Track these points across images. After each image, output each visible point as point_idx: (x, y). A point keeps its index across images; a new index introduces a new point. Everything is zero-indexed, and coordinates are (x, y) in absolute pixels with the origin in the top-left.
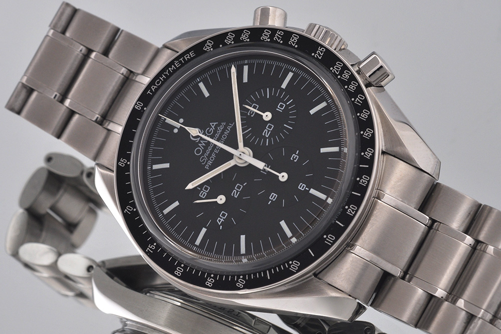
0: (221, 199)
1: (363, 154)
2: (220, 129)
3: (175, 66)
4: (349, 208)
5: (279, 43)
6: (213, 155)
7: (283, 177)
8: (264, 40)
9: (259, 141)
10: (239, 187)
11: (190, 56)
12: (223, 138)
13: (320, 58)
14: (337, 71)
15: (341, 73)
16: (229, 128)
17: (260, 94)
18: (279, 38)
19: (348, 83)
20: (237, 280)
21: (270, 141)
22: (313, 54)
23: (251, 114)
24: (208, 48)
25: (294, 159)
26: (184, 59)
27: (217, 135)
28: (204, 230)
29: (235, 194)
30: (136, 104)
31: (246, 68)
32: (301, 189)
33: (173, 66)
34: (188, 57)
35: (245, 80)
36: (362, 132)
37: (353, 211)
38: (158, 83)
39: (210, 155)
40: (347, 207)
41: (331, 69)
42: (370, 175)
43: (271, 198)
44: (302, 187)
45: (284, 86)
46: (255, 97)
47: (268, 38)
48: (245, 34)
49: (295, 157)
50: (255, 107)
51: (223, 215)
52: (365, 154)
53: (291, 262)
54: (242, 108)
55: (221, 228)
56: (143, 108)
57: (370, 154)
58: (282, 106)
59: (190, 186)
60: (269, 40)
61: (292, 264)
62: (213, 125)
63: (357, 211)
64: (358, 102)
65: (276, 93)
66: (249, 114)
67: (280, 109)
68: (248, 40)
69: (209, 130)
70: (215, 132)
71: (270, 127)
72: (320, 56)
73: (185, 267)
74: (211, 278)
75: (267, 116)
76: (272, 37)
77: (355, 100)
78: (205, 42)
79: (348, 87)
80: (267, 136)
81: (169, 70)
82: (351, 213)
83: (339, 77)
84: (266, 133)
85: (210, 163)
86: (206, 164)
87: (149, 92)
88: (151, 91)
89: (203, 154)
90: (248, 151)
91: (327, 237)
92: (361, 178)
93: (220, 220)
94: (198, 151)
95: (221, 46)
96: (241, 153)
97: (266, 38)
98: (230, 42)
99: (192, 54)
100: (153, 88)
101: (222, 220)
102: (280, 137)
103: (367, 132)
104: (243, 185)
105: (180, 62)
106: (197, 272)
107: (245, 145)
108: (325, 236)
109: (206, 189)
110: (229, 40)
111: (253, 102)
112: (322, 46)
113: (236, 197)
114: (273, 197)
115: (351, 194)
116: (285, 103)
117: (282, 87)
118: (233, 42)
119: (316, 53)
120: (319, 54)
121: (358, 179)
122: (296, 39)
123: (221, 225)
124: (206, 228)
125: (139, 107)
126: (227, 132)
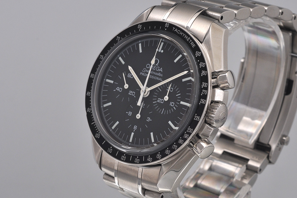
0: (126, 86)
1: (149, 156)
2: (159, 74)
3: (187, 39)
4: (124, 156)
5: (201, 93)
7: (138, 116)
8: (202, 84)
9: (155, 98)
10: (133, 94)
11: (193, 45)
13: (194, 119)
14: (188, 130)
15: (187, 133)
16: (160, 79)
17: (178, 91)
18: (203, 93)
20: (90, 108)
21: (155, 103)
22: (196, 114)
23: (168, 89)
24: (197, 54)
25: (148, 119)
26: (191, 42)
27: (156, 74)
28: (112, 82)
29: (131, 93)
30: (168, 23)
33: (187, 37)
35: (184, 80)
36: (159, 153)
38: (179, 32)
40: (125, 155)
42: (140, 163)
43: (130, 113)
44: (135, 127)
45: (182, 103)
46: (176, 88)
47: (203, 86)
48: (205, 72)
49: (149, 119)
50: (171, 90)
51: (120, 90)
52: (149, 158)
55: (114, 90)
56: (166, 28)
57: (149, 160)
58: (172, 105)
59: (130, 68)
61: (99, 134)
62: (161, 70)
63: (123, 161)
64: (174, 146)
65: (179, 99)
66: (168, 87)
68: (202, 75)
69: (158, 68)
70: (158, 72)
71: (162, 101)
72: (195, 119)
74: (91, 94)
75: (166, 98)
76: (204, 88)
78: (200, 51)
79: (181, 139)
80: (158, 101)
81: (185, 35)
82: (122, 158)
83: (185, 132)
84: (159, 100)
85: (143, 74)
86: (142, 72)
88: (175, 29)
89: (147, 69)
91: (111, 149)
92: (138, 159)
93: (118, 89)
94: (148, 66)
95: (198, 61)
97: (203, 85)
98: (201, 65)
101: (118, 90)
102: (158, 108)
103: (159, 156)
104: (135, 95)
105: (190, 40)
107: (151, 91)
108: (111, 147)
109: (132, 76)
111: (174, 88)
112: (200, 118)
113: (129, 94)
114: (130, 114)
115: (131, 155)
116: (174, 106)
117: (181, 102)
118: (200, 67)
119: (196, 116)
120: (196, 118)
121: (138, 157)
122: (204, 102)
123: (116, 90)
124: (114, 82)
125: (166, 25)
126: (158, 78)
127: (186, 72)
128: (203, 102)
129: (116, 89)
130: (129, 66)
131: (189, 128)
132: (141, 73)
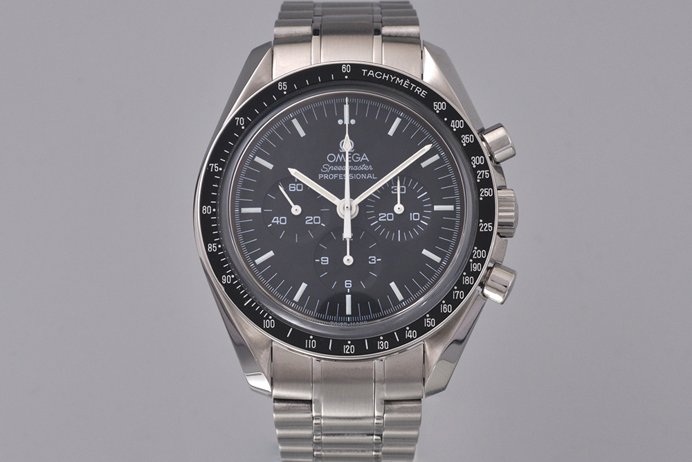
0: (296, 210)
1: (408, 328)
2: (364, 167)
3: (403, 84)
4: (350, 345)
5: (477, 179)
6: (335, 176)
7: (348, 260)
8: (472, 161)
9: (371, 215)
10: (317, 220)
11: (420, 93)
12: (356, 176)
13: (481, 230)
14: (476, 256)
15: (476, 261)
16: (369, 176)
17: (418, 188)
18: (481, 176)
19: (469, 274)
20: (229, 274)
21: (376, 226)
22: (481, 221)
23: (393, 190)
24: (438, 107)
25: (370, 260)
26: (414, 88)
27: (356, 168)
28: (258, 210)
29: (310, 220)
30: (346, 64)
31: (436, 157)
32: (346, 284)
33: (402, 80)
34: (419, 91)
35: (424, 164)
36: (428, 316)
37: (349, 351)
38: (378, 75)
39: (334, 172)
40: (349, 342)
41: (476, 248)
42: (391, 348)
44: (348, 284)
45: (437, 208)
46: (413, 184)
47: (476, 164)
48: (468, 137)
49: (374, 260)
50: (402, 190)
51: (283, 221)
52: (408, 331)
53: (270, 317)
54: (395, 179)
55: (269, 226)
56: (346, 74)
57: (411, 336)
58: (416, 217)
59: (293, 171)
60: (474, 166)
61: (270, 320)
62: (365, 157)
63: (350, 354)
64: (456, 294)
65: (427, 202)
66: (392, 188)
67: (413, 216)
68: (465, 145)
69: (357, 156)
70: (359, 164)
71: (390, 217)
72: (483, 229)
73: (214, 214)
74: (217, 246)
75: (399, 208)
76: (480, 167)
77: (456, 290)
78: (442, 100)
79: (465, 276)
80: (379, 220)
81: (396, 79)
82: (346, 349)
83: (471, 261)
84: (383, 217)
85: (326, 177)
86: (323, 173)
87: (364, 71)
88: (367, 73)
89: (331, 164)
90: (356, 211)
91: (312, 340)
92: (384, 341)
93: (276, 220)
94: (331, 158)
95: (446, 119)
96: (349, 207)
97: (476, 162)
98: (453, 126)
99: (423, 93)
100: (371, 73)
101: (277, 222)
102: (385, 233)
103: (430, 320)
104: (321, 223)
105: (410, 86)
106: (216, 229)
107: (360, 205)
108: (311, 337)
109: (300, 188)
110: (455, 125)
111: (406, 185)
112: (493, 225)
113: (307, 223)
114: (325, 260)
115: (364, 339)
116: (421, 218)
117: (435, 207)
118: (455, 130)
119: (483, 223)
120: (484, 227)
121: (381, 338)
122: (488, 193)
123: (272, 224)
124: (262, 210)
125: (344, 69)
126: (364, 176)
127: (427, 148)
128: (486, 194)
129: (273, 221)
130: (289, 169)
131: (477, 250)
132: (320, 176)
